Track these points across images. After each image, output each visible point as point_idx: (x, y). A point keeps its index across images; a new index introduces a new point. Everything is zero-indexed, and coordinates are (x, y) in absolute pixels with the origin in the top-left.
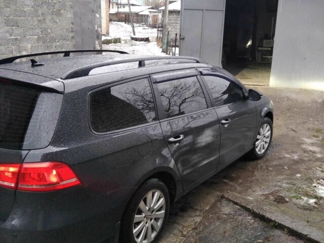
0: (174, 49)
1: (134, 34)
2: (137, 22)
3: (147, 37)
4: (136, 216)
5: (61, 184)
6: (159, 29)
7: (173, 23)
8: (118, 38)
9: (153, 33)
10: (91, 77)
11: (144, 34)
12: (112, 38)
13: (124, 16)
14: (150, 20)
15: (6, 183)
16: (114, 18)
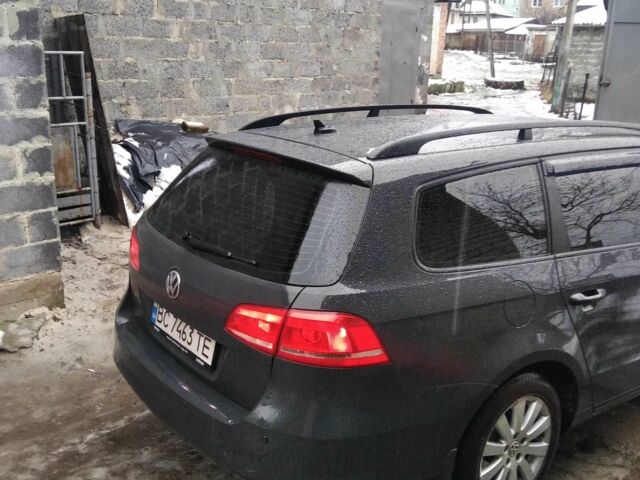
0: (578, 105)
1: (493, 75)
2: (501, 50)
3: (519, 80)
4: (488, 443)
5: (354, 356)
6: (548, 64)
7: (581, 52)
8: (459, 83)
9: (533, 73)
10: (423, 157)
11: (512, 75)
12: (448, 81)
13: (473, 37)
14: (529, 46)
15: (258, 342)
16: (453, 42)
